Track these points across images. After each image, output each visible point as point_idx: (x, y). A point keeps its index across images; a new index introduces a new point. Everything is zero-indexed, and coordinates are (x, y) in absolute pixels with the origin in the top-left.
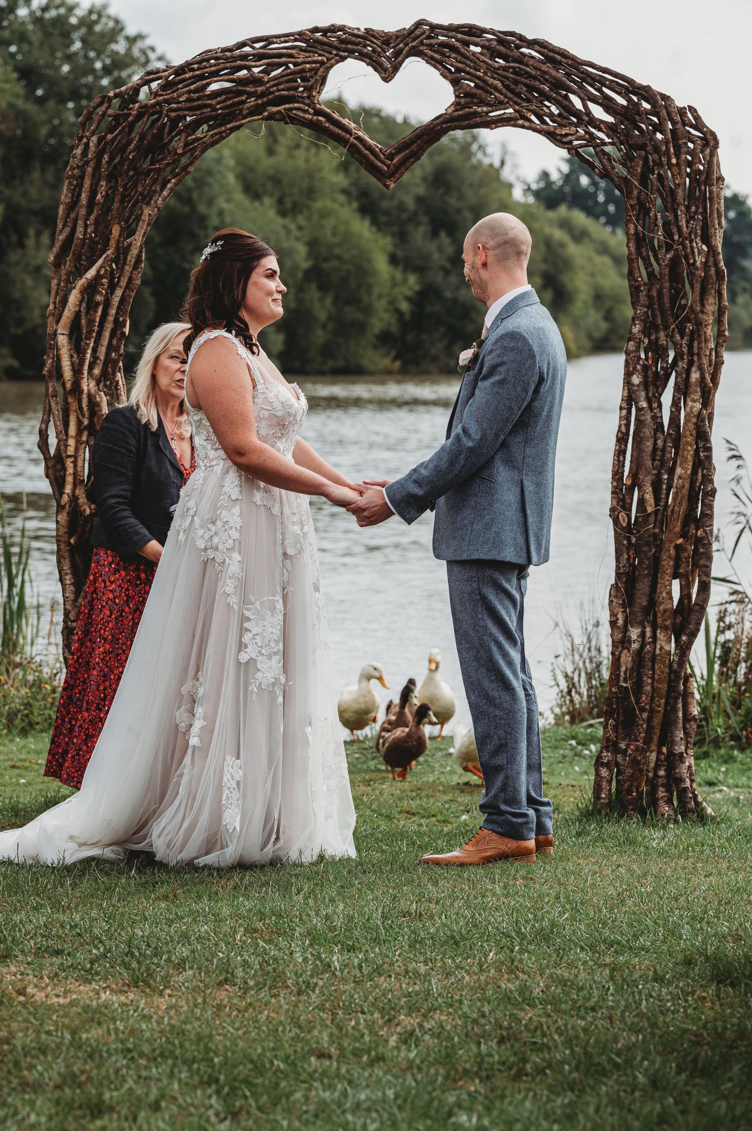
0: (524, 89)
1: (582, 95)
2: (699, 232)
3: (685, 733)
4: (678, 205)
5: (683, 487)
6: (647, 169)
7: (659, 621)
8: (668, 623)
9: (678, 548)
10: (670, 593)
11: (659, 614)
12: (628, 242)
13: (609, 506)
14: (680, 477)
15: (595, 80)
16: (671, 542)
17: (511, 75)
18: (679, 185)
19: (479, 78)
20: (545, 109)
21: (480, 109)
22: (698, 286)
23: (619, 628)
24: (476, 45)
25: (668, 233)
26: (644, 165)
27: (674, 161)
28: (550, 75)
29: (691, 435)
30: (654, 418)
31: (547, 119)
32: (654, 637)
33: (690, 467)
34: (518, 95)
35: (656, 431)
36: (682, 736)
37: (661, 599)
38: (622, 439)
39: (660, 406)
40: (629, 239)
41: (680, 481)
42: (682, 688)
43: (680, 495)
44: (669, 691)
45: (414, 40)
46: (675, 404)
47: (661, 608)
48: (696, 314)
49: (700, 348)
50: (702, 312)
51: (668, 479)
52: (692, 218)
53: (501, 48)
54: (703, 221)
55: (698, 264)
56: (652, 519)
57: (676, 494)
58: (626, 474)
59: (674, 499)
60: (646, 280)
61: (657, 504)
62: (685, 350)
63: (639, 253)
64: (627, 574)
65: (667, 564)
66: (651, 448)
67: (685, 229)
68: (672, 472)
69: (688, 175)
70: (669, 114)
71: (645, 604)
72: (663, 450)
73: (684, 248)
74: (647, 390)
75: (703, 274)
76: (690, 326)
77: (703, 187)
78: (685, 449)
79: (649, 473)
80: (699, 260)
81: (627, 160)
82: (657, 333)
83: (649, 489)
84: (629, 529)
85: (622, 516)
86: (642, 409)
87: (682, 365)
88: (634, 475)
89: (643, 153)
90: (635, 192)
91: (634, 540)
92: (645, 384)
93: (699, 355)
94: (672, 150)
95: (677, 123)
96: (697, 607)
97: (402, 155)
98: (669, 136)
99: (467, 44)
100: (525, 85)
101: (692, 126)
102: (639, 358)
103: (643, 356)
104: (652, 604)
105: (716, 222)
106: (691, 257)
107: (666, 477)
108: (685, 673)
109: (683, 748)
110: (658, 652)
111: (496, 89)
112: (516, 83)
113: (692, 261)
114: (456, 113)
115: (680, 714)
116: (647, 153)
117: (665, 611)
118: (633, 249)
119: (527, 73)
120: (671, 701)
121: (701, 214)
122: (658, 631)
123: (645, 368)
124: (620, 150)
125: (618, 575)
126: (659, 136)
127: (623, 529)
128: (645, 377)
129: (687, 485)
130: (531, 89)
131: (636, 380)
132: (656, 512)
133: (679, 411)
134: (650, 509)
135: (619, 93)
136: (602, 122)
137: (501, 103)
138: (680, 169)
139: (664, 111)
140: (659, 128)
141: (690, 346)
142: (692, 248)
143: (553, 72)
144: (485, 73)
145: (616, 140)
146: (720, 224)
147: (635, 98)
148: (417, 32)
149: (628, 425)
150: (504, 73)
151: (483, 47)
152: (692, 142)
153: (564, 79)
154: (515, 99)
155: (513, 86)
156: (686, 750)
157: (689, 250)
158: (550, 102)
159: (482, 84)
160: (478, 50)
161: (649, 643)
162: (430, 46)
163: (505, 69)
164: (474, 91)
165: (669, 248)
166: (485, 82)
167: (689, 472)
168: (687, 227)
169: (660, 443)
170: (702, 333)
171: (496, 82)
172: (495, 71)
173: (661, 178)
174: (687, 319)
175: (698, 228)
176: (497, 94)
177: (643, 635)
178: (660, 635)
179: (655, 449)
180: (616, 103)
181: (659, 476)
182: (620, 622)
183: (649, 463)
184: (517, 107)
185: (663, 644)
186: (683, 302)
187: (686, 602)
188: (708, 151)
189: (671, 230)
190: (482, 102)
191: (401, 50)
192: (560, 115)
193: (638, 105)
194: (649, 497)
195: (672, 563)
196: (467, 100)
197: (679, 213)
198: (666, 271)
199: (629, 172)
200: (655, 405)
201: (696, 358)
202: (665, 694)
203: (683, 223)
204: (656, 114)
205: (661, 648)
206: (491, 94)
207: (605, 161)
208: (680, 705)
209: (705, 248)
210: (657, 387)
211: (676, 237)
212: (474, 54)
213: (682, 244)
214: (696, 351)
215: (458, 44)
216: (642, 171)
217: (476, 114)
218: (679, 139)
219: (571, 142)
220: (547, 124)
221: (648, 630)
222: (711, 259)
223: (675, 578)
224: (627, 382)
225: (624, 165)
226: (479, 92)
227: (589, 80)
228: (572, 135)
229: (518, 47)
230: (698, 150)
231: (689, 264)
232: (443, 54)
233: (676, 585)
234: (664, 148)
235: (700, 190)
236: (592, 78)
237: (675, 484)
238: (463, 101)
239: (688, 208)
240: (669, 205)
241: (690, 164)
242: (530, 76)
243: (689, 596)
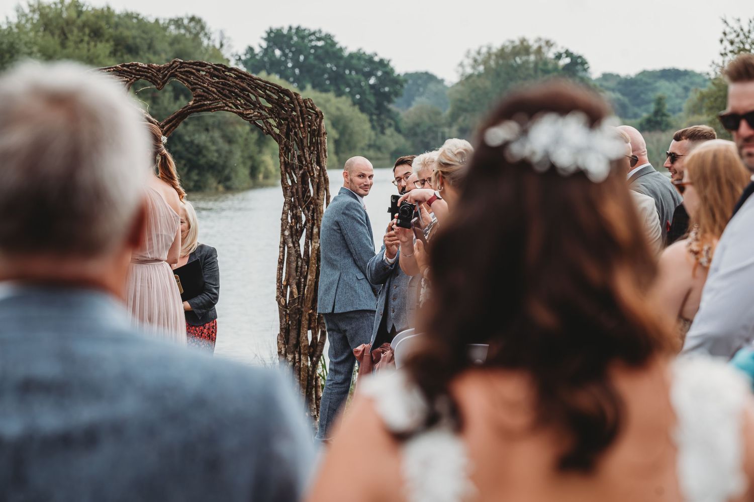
0: (227, 92)
1: (256, 94)
2: (315, 160)
3: (316, 406)
4: (304, 147)
5: (312, 285)
6: (289, 130)
7: (302, 351)
8: (306, 352)
9: (309, 314)
10: (307, 337)
11: (302, 348)
12: (281, 166)
13: (275, 295)
14: (310, 280)
15: (262, 87)
16: (306, 312)
17: (221, 86)
18: (304, 137)
19: (205, 87)
20: (238, 101)
21: (206, 103)
22: (315, 186)
23: (282, 355)
24: (203, 71)
25: (300, 161)
26: (287, 128)
27: (302, 126)
28: (240, 85)
29: (315, 259)
30: (296, 251)
31: (239, 107)
32: (300, 359)
33: (314, 275)
34: (225, 95)
35: (297, 258)
36: (315, 407)
37: (302, 340)
38: (281, 262)
39: (299, 245)
40: (281, 164)
41: (310, 282)
42: (314, 383)
43: (310, 289)
44: (308, 386)
45: (172, 69)
46: (307, 244)
47: (303, 344)
48: (315, 200)
49: (317, 217)
50: (318, 199)
51: (304, 281)
52: (312, 153)
53: (216, 73)
54: (317, 154)
55: (315, 176)
56: (297, 301)
57: (308, 288)
58: (283, 279)
59: (307, 291)
60: (290, 184)
61: (299, 294)
62: (310, 218)
63: (286, 171)
64: (285, 328)
65: (305, 323)
66: (295, 266)
67: (308, 159)
68: (306, 278)
69: (309, 132)
70: (299, 103)
71: (295, 343)
72: (301, 267)
73: (308, 168)
74: (292, 237)
75: (318, 181)
76: (312, 206)
77: (316, 138)
78: (312, 266)
79: (294, 279)
80: (316, 173)
81: (279, 126)
82: (296, 210)
83: (294, 286)
84: (286, 306)
85: (282, 300)
86: (290, 247)
87: (309, 225)
88: (287, 280)
89: (287, 122)
90: (283, 142)
91: (288, 312)
92: (291, 235)
93: (317, 220)
94: (301, 120)
95: (303, 107)
96: (320, 344)
97: (168, 125)
98: (299, 113)
99: (198, 71)
100: (228, 90)
101: (310, 108)
102: (288, 222)
103: (290, 221)
104: (298, 343)
105: (324, 155)
106: (311, 172)
107: (303, 280)
108: (316, 376)
109: (316, 413)
110: (302, 366)
111: (214, 92)
112: (223, 89)
113: (312, 174)
114: (194, 105)
115: (314, 396)
116: (288, 122)
117: (305, 346)
118: (283, 169)
119: (229, 84)
120: (309, 390)
121: (316, 151)
122: (302, 356)
123: (291, 227)
124: (275, 121)
125: (281, 329)
126: (294, 113)
127: (283, 306)
128: (291, 232)
129: (313, 284)
130: (231, 92)
131: (287, 233)
132: (299, 298)
133: (308, 248)
134: (296, 296)
135: (274, 93)
136: (266, 107)
137: (216, 99)
138: (305, 129)
139: (296, 102)
140: (294, 109)
141: (313, 216)
142: (312, 167)
143: (242, 84)
144: (208, 85)
145: (273, 116)
146: (325, 155)
147: (282, 95)
148: (174, 65)
149: (284, 255)
150: (217, 85)
151: (206, 72)
152: (311, 116)
153: (247, 87)
154: (223, 97)
155: (222, 91)
156: (317, 414)
157: (310, 169)
158: (240, 98)
159: (206, 90)
160: (204, 73)
161: (297, 362)
162: (181, 72)
163: (218, 83)
164: (203, 94)
165: (301, 168)
166: (208, 89)
167: (314, 277)
168: (309, 158)
169: (300, 263)
170: (318, 209)
171: (213, 89)
172: (212, 84)
173: (296, 134)
174: (311, 203)
175: (315, 158)
176: (214, 95)
177: (294, 358)
178: (303, 358)
179: (297, 267)
180: (273, 98)
181: (300, 279)
182: (283, 352)
183: (294, 274)
184: (224, 101)
185: (304, 362)
186: (308, 194)
187: (315, 341)
188: (318, 120)
189: (301, 159)
190: (207, 99)
191: (166, 74)
192: (245, 104)
193: (283, 98)
194: (295, 291)
195: (307, 322)
196: (199, 98)
197: (305, 151)
198: (300, 180)
199: (280, 131)
200: (296, 245)
201: (315, 222)
202: (306, 387)
203: (307, 156)
204: (293, 103)
205: (303, 364)
206: (211, 95)
207: (268, 126)
208: (314, 392)
209: (318, 168)
210: (297, 236)
211: (304, 163)
212: (202, 76)
213: (307, 166)
214: (315, 218)
215: (194, 71)
216: (286, 131)
217: (204, 105)
218: (304, 115)
219: (251, 117)
220: (240, 109)
221: (297, 356)
222: (322, 173)
223: (309, 329)
224: (283, 234)
225: (277, 127)
226: (205, 94)
227: (259, 87)
228: (251, 114)
229: (224, 72)
230: (314, 120)
231: (311, 176)
232: (187, 76)
233: (310, 333)
234: (297, 120)
235: (315, 139)
236: (260, 86)
237: (307, 284)
238: (197, 98)
239: (309, 148)
240: (300, 147)
241: (310, 126)
242: (230, 86)
243: (316, 338)
